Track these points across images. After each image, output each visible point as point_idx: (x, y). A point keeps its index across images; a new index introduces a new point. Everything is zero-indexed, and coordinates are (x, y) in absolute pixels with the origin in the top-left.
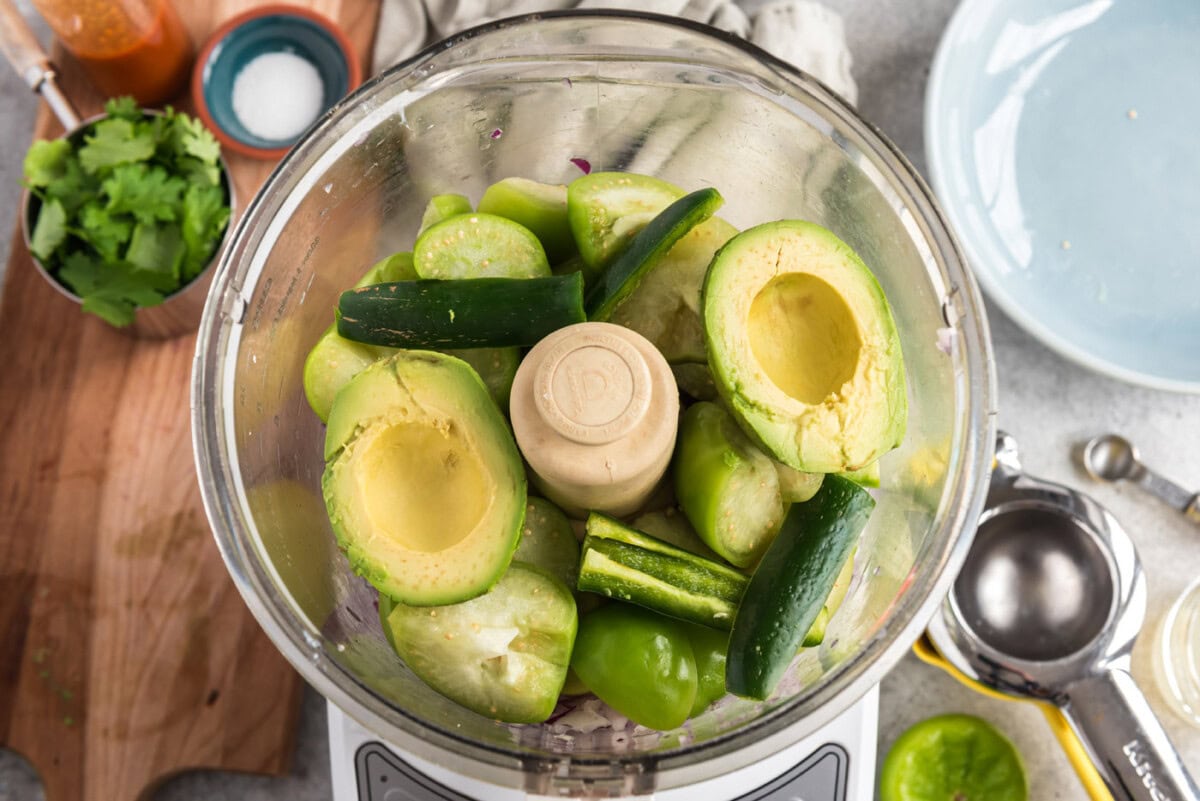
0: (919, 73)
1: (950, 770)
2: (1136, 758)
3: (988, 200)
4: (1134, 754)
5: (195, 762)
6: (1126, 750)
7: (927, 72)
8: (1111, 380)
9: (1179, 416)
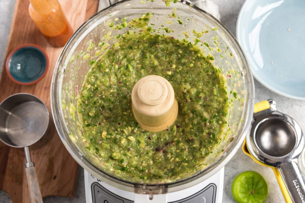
0: (235, 19)
1: (248, 185)
2: (296, 184)
3: (252, 52)
4: (295, 183)
5: (50, 194)
6: (294, 181)
7: (237, 19)
8: (283, 97)
9: (301, 106)
